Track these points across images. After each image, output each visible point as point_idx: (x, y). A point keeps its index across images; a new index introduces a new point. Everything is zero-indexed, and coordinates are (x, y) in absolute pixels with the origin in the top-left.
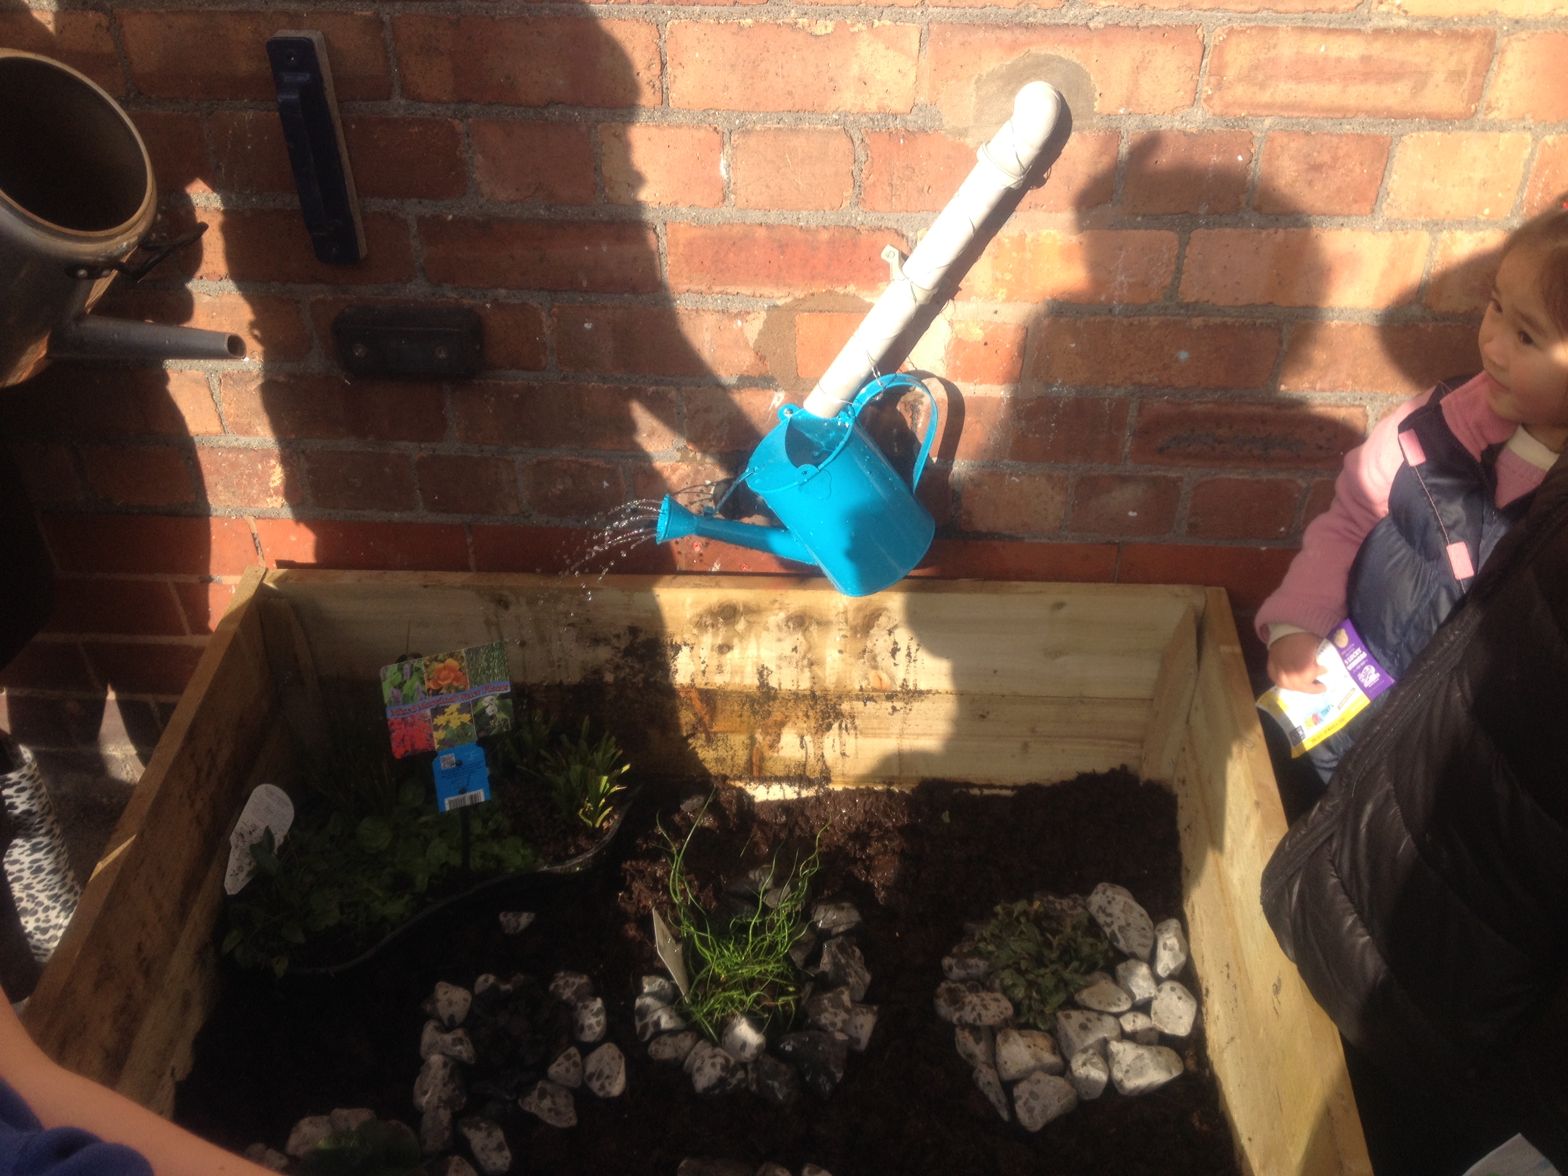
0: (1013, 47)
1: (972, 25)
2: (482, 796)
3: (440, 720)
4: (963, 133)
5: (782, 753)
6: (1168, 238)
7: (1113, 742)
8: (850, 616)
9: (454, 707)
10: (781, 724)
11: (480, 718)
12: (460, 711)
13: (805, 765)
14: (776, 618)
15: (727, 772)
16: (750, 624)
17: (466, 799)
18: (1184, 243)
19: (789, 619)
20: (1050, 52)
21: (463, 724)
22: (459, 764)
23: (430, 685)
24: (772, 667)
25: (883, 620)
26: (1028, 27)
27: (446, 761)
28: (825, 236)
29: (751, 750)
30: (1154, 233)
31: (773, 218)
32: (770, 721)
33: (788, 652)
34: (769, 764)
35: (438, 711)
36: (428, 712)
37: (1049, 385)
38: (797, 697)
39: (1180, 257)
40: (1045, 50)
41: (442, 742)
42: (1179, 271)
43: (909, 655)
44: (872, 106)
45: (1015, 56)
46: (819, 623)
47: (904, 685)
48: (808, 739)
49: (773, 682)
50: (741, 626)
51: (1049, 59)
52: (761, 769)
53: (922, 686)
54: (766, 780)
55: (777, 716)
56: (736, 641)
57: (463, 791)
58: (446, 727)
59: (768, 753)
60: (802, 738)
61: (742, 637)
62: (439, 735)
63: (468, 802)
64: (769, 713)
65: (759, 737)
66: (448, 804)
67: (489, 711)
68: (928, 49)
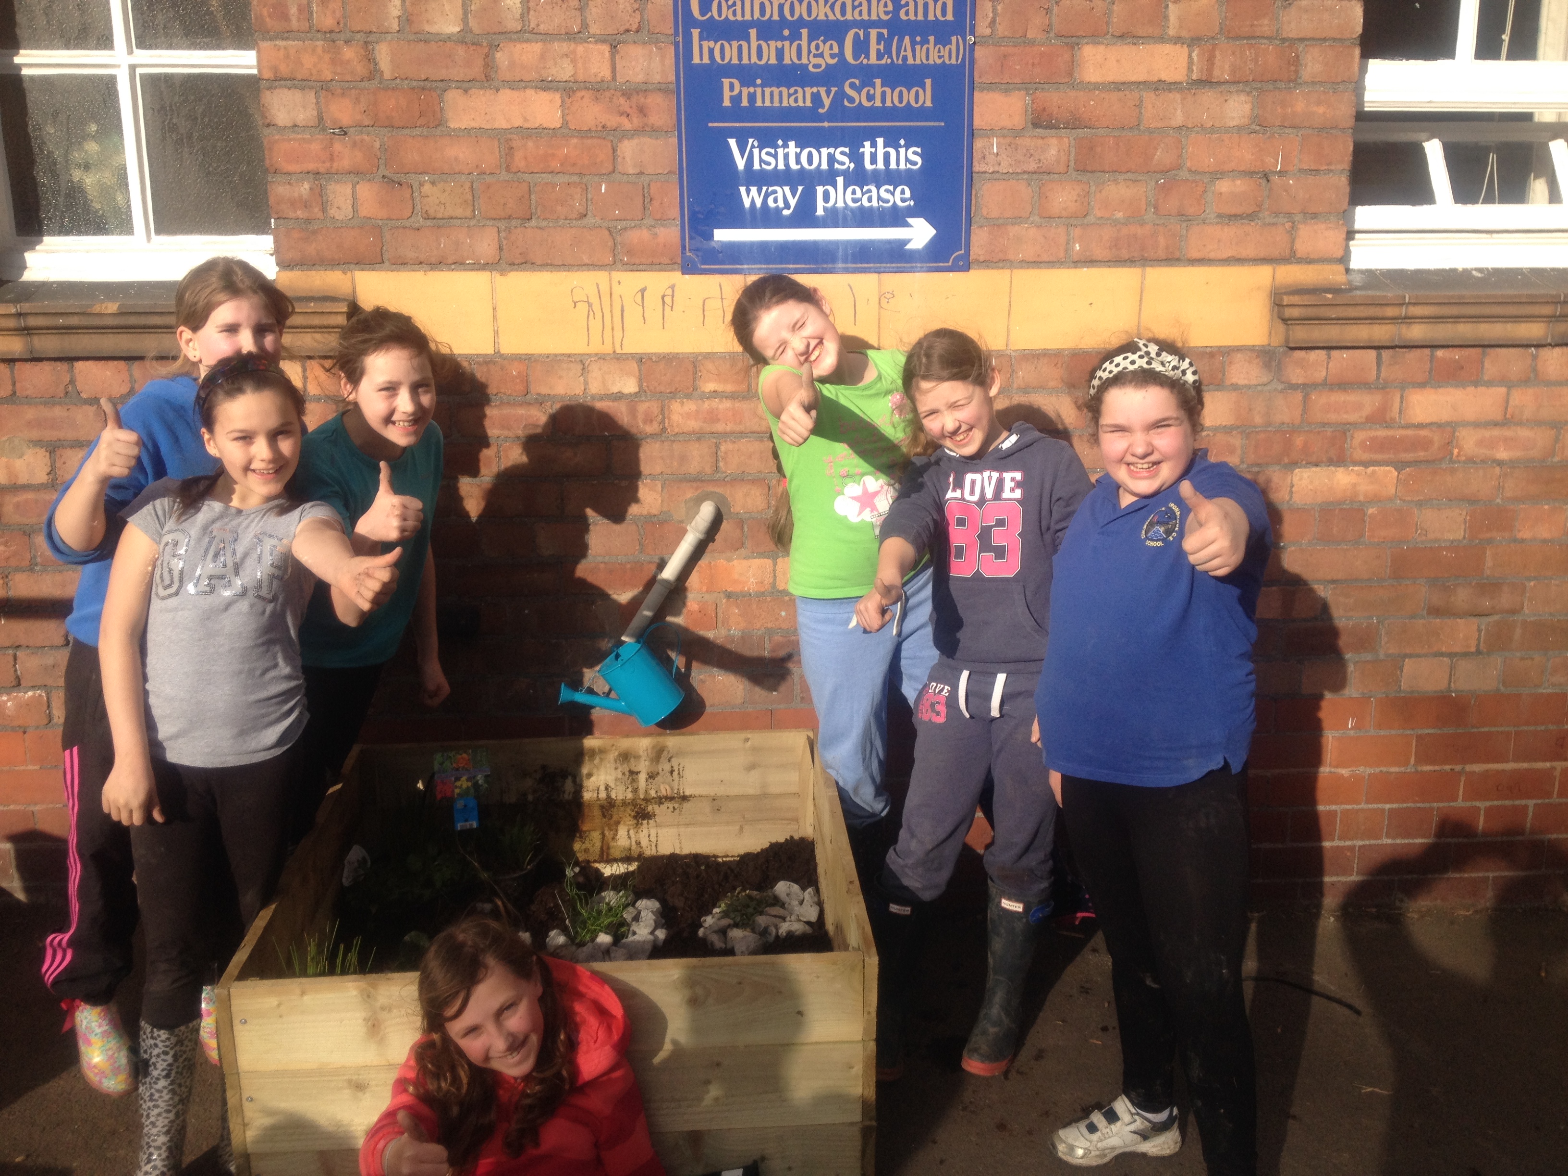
0: (697, 489)
1: (681, 481)
2: (475, 824)
3: (458, 784)
4: (682, 522)
5: (619, 843)
6: (768, 562)
7: (784, 822)
8: (650, 751)
9: (464, 778)
10: (618, 823)
11: (476, 785)
12: (468, 780)
13: (630, 849)
14: (612, 756)
15: (591, 859)
16: (601, 759)
17: (467, 825)
18: (775, 565)
19: (620, 755)
20: (712, 490)
21: (468, 788)
22: (465, 806)
23: (454, 765)
24: (612, 785)
25: (665, 753)
26: (702, 481)
27: (459, 804)
28: (629, 566)
29: (602, 842)
30: (762, 560)
31: (607, 559)
32: (612, 821)
33: (620, 776)
34: (612, 851)
35: (458, 779)
36: (453, 779)
37: (729, 630)
38: (624, 803)
39: (774, 571)
40: (710, 488)
41: (458, 794)
42: (775, 576)
43: (679, 774)
44: (645, 512)
45: (699, 492)
46: (634, 757)
47: (678, 793)
48: (632, 832)
49: (613, 796)
50: (597, 761)
51: (712, 492)
52: (608, 854)
53: (687, 793)
54: (610, 861)
55: (615, 818)
56: (595, 771)
57: (466, 821)
58: (461, 787)
59: (612, 844)
60: (628, 832)
61: (598, 768)
62: (457, 791)
63: (468, 827)
64: (611, 816)
65: (607, 833)
66: (459, 826)
67: (480, 782)
68: (665, 491)
